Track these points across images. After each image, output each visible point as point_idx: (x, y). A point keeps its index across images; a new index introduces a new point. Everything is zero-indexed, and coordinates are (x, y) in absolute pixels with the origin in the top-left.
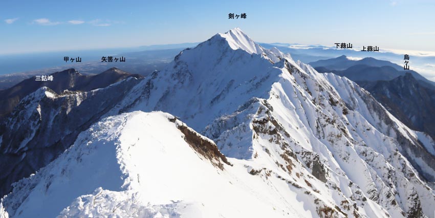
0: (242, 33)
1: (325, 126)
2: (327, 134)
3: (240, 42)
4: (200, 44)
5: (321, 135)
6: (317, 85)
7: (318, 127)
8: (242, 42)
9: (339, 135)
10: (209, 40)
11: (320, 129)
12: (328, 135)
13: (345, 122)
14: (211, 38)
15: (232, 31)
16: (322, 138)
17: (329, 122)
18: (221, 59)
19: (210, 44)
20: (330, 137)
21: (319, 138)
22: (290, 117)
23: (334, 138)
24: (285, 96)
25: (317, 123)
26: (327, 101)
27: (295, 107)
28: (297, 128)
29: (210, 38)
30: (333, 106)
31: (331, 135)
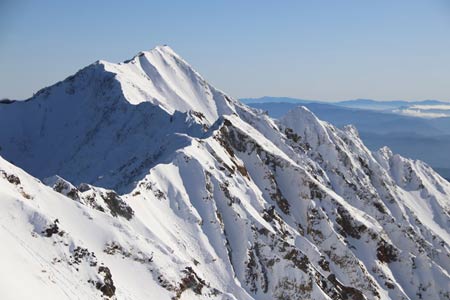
0: (177, 61)
1: (271, 263)
2: (274, 280)
3: (167, 88)
4: (42, 91)
5: (260, 283)
6: (305, 182)
7: (251, 264)
8: (174, 87)
9: (306, 285)
10: (71, 79)
11: (258, 270)
12: (276, 283)
13: (384, 281)
14: (77, 74)
15: (148, 56)
16: (261, 291)
17: (295, 259)
18: (96, 130)
19: (72, 91)
20: (282, 289)
21: (254, 290)
22: (183, 237)
23: (293, 292)
24: (179, 193)
25: (251, 255)
26: (331, 224)
27: (200, 219)
28: (196, 263)
29: (73, 74)
30: (350, 239)
31: (285, 284)
